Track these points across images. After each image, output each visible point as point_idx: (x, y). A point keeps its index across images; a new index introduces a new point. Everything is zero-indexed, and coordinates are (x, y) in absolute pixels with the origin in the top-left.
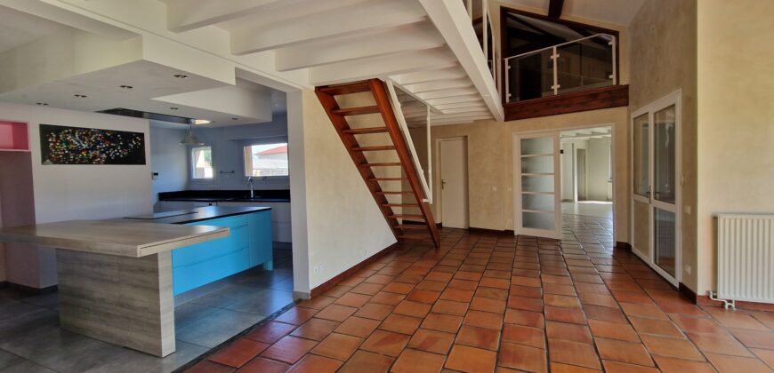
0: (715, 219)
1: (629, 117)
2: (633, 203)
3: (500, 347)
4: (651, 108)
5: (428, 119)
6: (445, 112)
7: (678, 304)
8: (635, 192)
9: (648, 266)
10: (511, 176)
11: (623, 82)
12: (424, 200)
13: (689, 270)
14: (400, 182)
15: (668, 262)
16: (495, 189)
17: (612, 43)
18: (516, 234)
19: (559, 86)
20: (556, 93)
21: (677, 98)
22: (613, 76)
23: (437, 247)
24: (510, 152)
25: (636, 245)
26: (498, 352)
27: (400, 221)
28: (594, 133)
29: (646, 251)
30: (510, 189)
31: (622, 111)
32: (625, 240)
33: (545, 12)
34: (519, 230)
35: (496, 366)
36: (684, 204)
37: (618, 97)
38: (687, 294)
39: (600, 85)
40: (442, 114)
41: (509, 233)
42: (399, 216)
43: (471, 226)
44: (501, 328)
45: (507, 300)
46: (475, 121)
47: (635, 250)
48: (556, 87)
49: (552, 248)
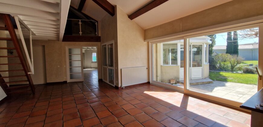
0: (121, 70)
1: (101, 45)
2: (103, 68)
3: (80, 116)
4: (107, 43)
5: (31, 37)
6: (36, 34)
7: (115, 90)
8: (103, 65)
9: (107, 83)
10: (65, 62)
11: (99, 35)
12: (29, 73)
13: (117, 82)
14: (7, 66)
15: (112, 81)
16: (59, 66)
17: (96, 24)
18: (68, 82)
19: (82, 33)
20: (81, 35)
21: (113, 42)
22: (97, 33)
23: (34, 94)
24: (65, 53)
25: (104, 79)
26: (80, 117)
27: (8, 85)
28: (88, 48)
29: (106, 80)
30: (65, 66)
31: (99, 43)
32: (101, 78)
33: (77, 8)
34: (69, 80)
35: (82, 121)
36: (115, 67)
37: (98, 39)
38: (117, 88)
39: (93, 35)
40: (35, 35)
41: (65, 82)
42: (7, 83)
43: (48, 82)
44: (78, 111)
45: (75, 103)
46: (48, 40)
47: (104, 80)
48: (81, 33)
49: (81, 84)
